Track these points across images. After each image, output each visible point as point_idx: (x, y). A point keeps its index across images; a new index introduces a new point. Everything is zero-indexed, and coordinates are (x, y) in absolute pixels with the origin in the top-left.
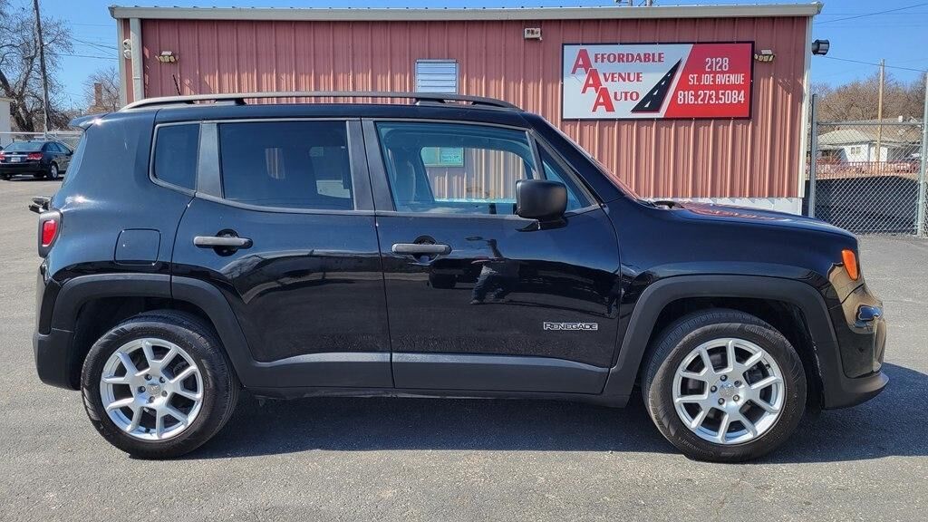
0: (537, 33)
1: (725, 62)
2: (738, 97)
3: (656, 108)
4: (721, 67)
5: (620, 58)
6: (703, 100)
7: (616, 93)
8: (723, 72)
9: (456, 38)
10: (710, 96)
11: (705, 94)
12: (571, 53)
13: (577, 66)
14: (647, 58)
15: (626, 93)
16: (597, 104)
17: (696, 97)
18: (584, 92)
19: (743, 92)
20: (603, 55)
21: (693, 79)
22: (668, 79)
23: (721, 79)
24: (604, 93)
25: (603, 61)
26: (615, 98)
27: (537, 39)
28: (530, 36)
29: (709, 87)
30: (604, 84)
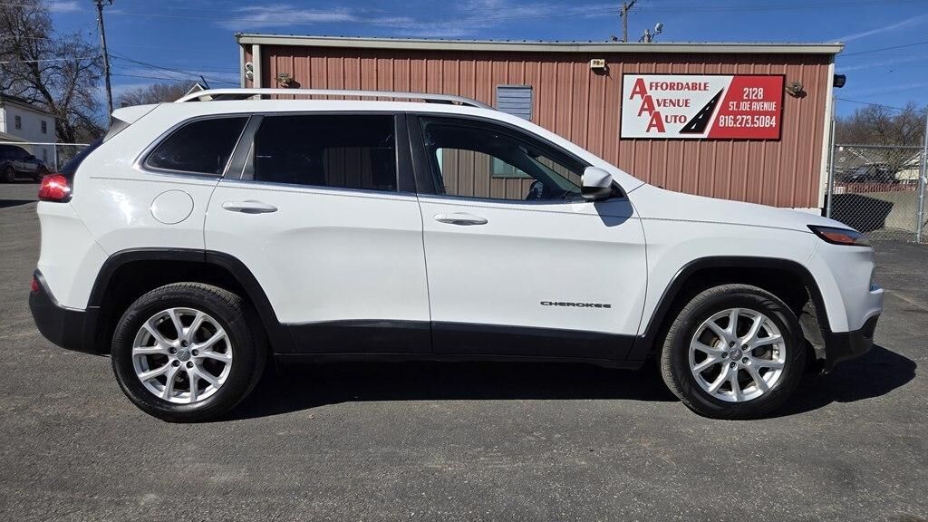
0: (601, 63)
1: (760, 92)
3: (700, 129)
4: (756, 96)
5: (672, 86)
6: (741, 123)
7: (667, 117)
8: (758, 101)
9: (531, 67)
10: (747, 120)
11: (743, 119)
12: (630, 81)
13: (634, 92)
14: (695, 87)
15: (676, 117)
16: (651, 125)
17: (735, 121)
18: (639, 115)
19: (774, 118)
20: (657, 84)
21: (732, 105)
22: (712, 105)
23: (756, 106)
24: (657, 116)
25: (656, 89)
26: (667, 121)
27: (602, 68)
28: (596, 66)
29: (746, 113)
30: (657, 109)
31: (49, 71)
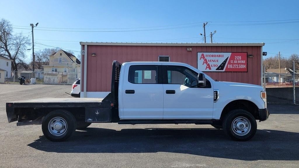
0: (191, 49)
1: (240, 57)
2: (244, 67)
3: (222, 69)
4: (239, 59)
5: (213, 56)
6: (235, 67)
7: (211, 65)
8: (240, 60)
9: (169, 50)
10: (237, 66)
11: (235, 66)
12: (200, 55)
13: (201, 58)
14: (219, 56)
15: (214, 65)
16: (207, 68)
17: (233, 66)
18: (203, 64)
19: (245, 65)
20: (208, 55)
21: (232, 61)
22: (225, 61)
23: (239, 62)
24: (208, 65)
25: (208, 57)
27: (191, 51)
28: (189, 50)
29: (236, 64)
30: (208, 63)
31: (11, 45)
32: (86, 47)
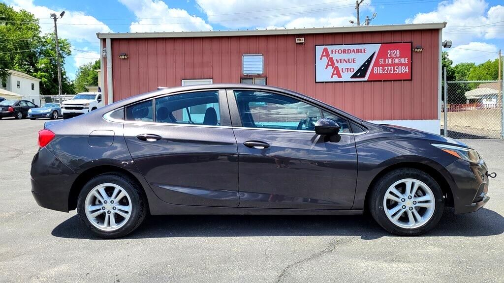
0: (302, 40)
1: (398, 52)
2: (405, 70)
3: (363, 76)
4: (395, 55)
5: (344, 51)
6: (387, 71)
7: (342, 69)
8: (397, 58)
9: (263, 44)
10: (391, 70)
11: (388, 69)
12: (319, 50)
13: (322, 56)
14: (358, 51)
15: (348, 69)
16: (333, 74)
17: (384, 70)
18: (326, 68)
19: (407, 67)
20: (335, 50)
21: (381, 61)
22: (369, 61)
23: (396, 61)
24: (337, 69)
25: (335, 53)
26: (342, 71)
27: (302, 43)
28: (299, 42)
29: (390, 65)
30: (336, 65)
32: (108, 42)
